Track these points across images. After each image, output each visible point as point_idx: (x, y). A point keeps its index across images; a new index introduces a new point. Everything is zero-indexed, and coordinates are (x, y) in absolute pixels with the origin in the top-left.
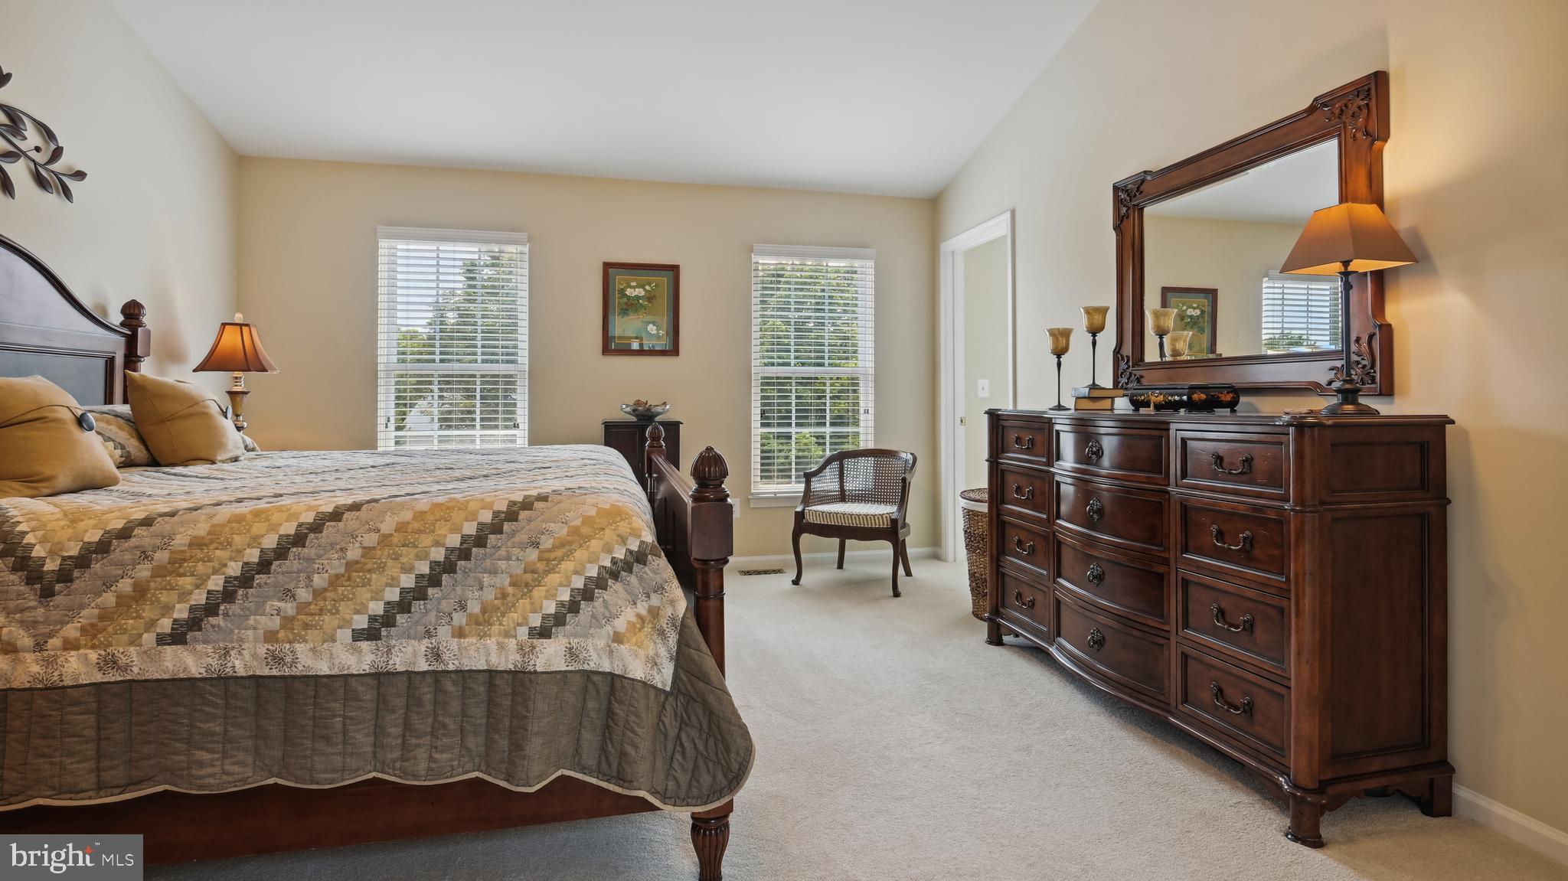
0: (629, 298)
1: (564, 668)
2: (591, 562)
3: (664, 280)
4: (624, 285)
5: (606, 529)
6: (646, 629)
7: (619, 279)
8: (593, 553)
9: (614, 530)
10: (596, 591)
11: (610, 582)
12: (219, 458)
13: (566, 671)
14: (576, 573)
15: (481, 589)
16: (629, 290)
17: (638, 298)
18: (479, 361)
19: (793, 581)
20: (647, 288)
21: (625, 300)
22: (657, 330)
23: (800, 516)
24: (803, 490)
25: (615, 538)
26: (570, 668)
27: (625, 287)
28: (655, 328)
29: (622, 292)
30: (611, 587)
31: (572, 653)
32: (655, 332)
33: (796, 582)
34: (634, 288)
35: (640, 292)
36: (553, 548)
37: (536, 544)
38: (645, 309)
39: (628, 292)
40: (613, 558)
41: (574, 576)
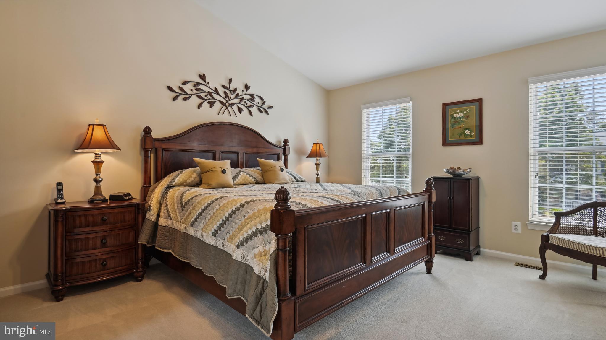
0: (455, 118)
1: (241, 261)
2: (254, 226)
3: (474, 108)
4: (453, 112)
5: (262, 215)
6: (267, 256)
7: (450, 110)
8: (256, 223)
9: (264, 216)
10: (253, 237)
11: (259, 235)
12: (276, 183)
13: (241, 262)
14: (250, 229)
15: (233, 228)
16: (455, 115)
17: (460, 118)
18: (396, 151)
19: (540, 276)
20: (465, 112)
21: (453, 120)
22: (471, 132)
23: (545, 239)
24: (554, 222)
25: (264, 219)
26: (242, 261)
27: (453, 113)
28: (469, 131)
29: (452, 116)
30: (258, 237)
31: (244, 257)
32: (469, 133)
33: (543, 277)
34: (458, 113)
35: (461, 115)
36: (247, 218)
37: (244, 216)
38: (464, 123)
39: (455, 116)
40: (262, 226)
41: (249, 230)
